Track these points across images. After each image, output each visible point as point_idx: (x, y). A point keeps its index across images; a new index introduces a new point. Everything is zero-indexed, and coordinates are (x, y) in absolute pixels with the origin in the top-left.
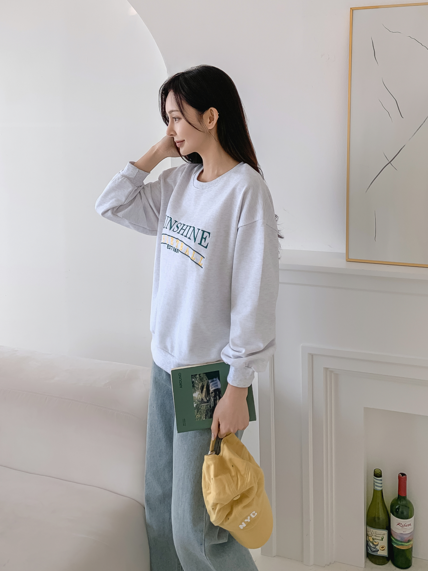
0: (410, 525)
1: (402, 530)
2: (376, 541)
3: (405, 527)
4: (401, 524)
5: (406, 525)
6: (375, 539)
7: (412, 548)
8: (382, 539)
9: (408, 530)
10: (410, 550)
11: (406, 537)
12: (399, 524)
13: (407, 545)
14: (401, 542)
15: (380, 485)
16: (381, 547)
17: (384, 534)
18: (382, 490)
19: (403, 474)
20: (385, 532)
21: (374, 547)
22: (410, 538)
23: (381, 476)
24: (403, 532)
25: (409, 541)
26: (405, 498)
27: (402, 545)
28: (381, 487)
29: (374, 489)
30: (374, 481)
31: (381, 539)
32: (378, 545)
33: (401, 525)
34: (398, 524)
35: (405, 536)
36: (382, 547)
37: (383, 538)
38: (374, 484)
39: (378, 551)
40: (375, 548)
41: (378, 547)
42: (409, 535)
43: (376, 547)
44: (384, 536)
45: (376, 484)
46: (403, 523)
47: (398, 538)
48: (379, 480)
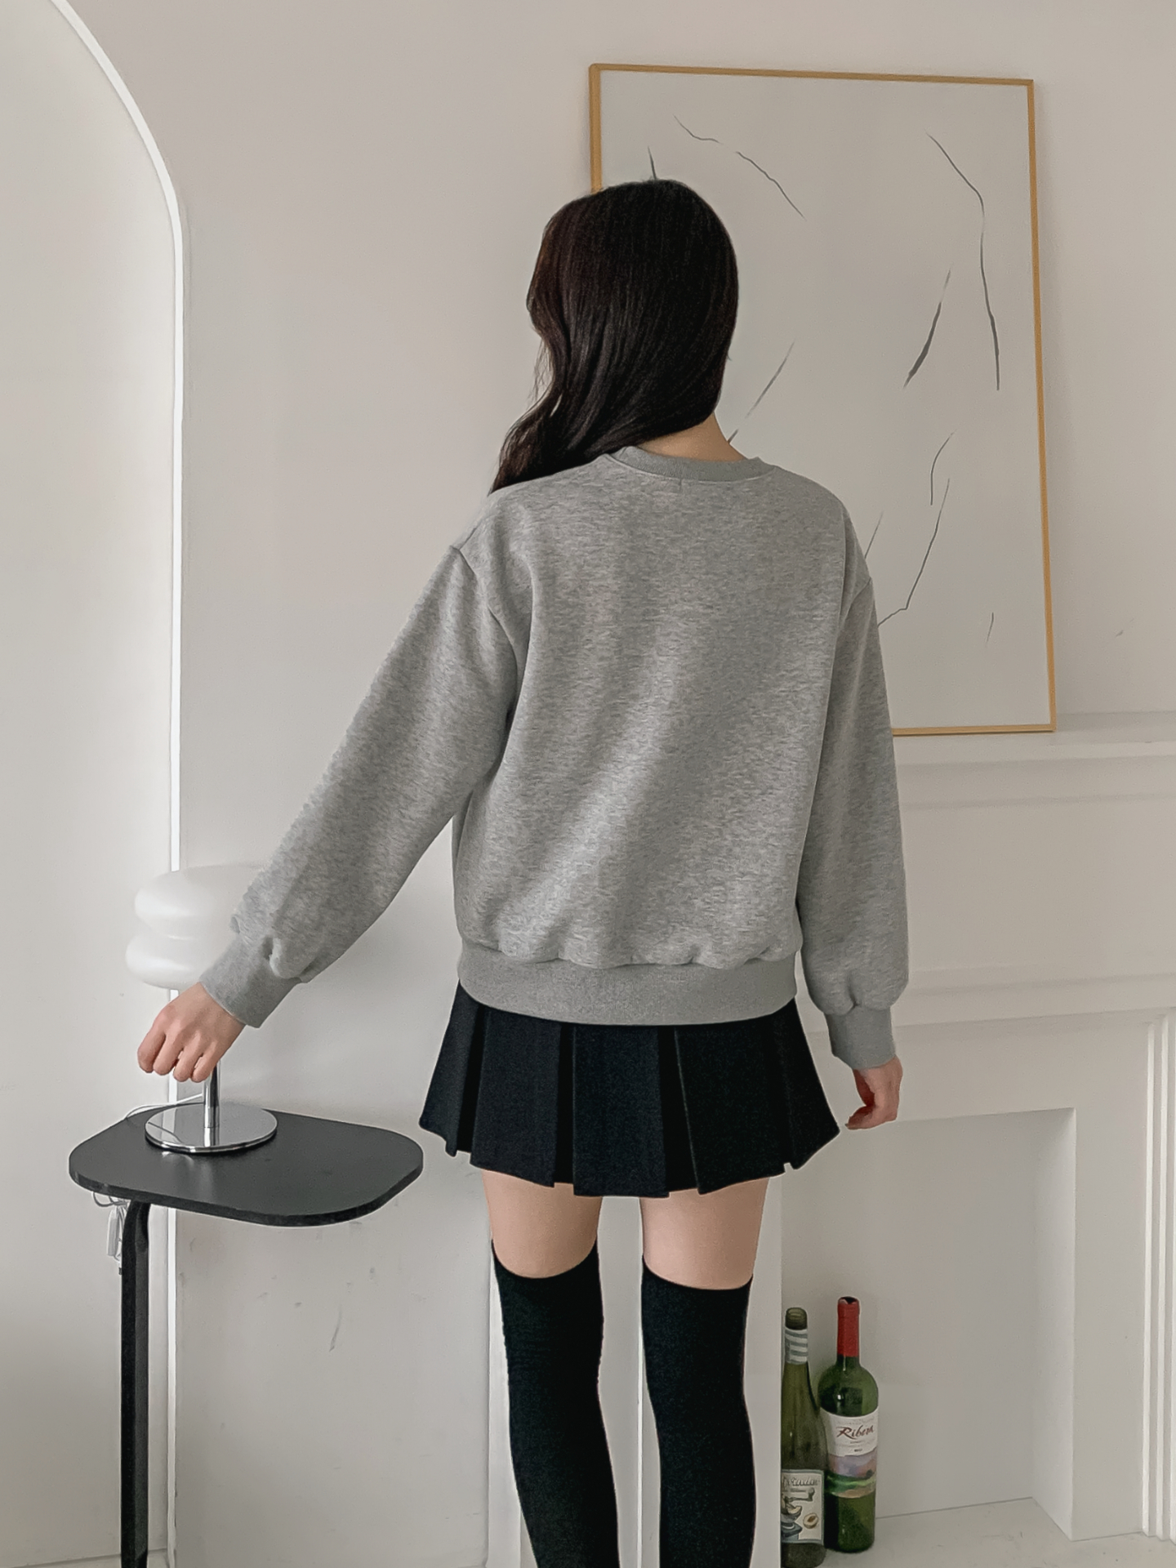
0: (871, 1430)
1: (852, 1446)
2: (794, 1503)
3: (861, 1438)
4: (850, 1430)
5: (861, 1430)
6: (792, 1499)
7: (873, 1494)
8: (810, 1498)
9: (866, 1445)
10: (869, 1500)
11: (862, 1464)
12: (845, 1430)
13: (863, 1487)
14: (852, 1479)
15: (804, 1350)
16: (808, 1518)
17: (815, 1483)
18: (807, 1363)
19: (850, 1300)
20: (818, 1476)
21: (792, 1521)
22: (870, 1468)
23: (803, 1326)
24: (856, 1451)
25: (867, 1475)
26: (853, 1361)
27: (852, 1487)
28: (806, 1354)
29: (786, 1363)
30: (787, 1341)
31: (807, 1497)
32: (800, 1514)
33: (850, 1434)
34: (842, 1432)
35: (857, 1463)
36: (811, 1520)
37: (813, 1493)
38: (787, 1348)
39: (800, 1530)
40: (790, 1525)
41: (799, 1521)
42: (867, 1460)
43: (796, 1522)
44: (814, 1488)
45: (793, 1347)
46: (855, 1428)
47: (842, 1471)
48: (799, 1336)
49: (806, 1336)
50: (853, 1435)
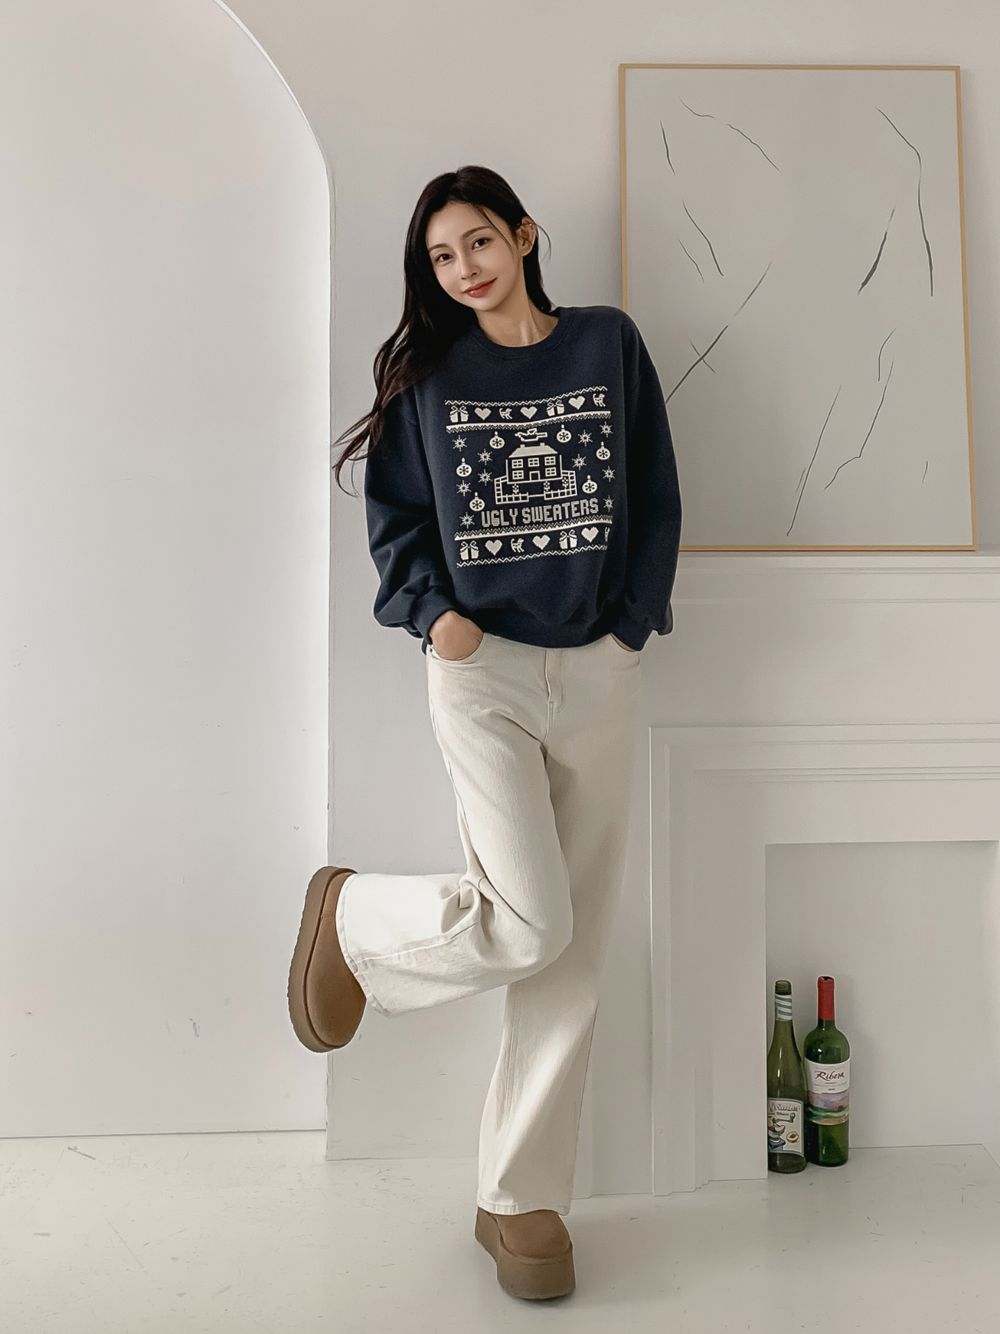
0: (842, 1074)
1: (827, 1086)
2: (780, 1123)
3: (833, 1080)
4: (825, 1074)
5: (834, 1075)
6: (779, 1120)
7: (847, 1123)
8: (792, 1122)
9: (839, 1086)
10: (844, 1127)
11: (835, 1101)
13: (836, 1118)
14: (826, 1111)
15: (789, 1011)
16: (790, 1134)
17: (796, 1109)
18: (792, 1021)
19: (826, 978)
20: (799, 1105)
21: (776, 1136)
22: (843, 1104)
23: (789, 993)
24: (830, 1090)
25: (841, 1109)
26: (831, 1023)
27: (827, 1117)
28: (790, 1014)
29: (776, 1021)
30: (777, 1004)
31: (789, 1119)
32: (784, 1132)
33: (825, 1077)
34: (819, 1075)
35: (832, 1099)
36: (793, 1136)
37: (794, 1117)
38: (776, 1009)
39: (784, 1143)
40: (777, 1139)
42: (840, 1097)
43: (781, 1137)
44: (795, 1113)
45: (779, 1008)
46: (829, 1073)
47: (818, 1104)
48: (785, 1001)
49: (790, 1001)
50: (827, 1077)
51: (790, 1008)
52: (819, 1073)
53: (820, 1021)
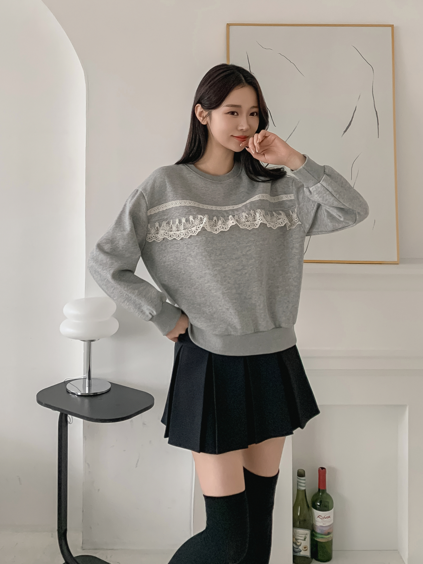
0: (329, 517)
1: (322, 522)
2: (299, 541)
3: (325, 520)
4: (321, 516)
5: (325, 517)
6: (298, 539)
7: (332, 541)
8: (305, 540)
9: (327, 523)
10: (330, 543)
11: (326, 530)
12: (319, 516)
13: (327, 538)
14: (322, 535)
15: (303, 485)
16: (304, 547)
17: (306, 534)
18: (305, 490)
19: (322, 468)
20: (308, 532)
21: (297, 547)
22: (329, 531)
23: (304, 476)
24: (323, 524)
25: (329, 534)
26: (324, 491)
27: (322, 538)
28: (305, 487)
29: (298, 490)
30: (298, 481)
31: (303, 539)
32: (301, 545)
35: (324, 529)
37: (306, 538)
38: (298, 484)
39: (301, 551)
40: (297, 549)
42: (329, 528)
43: (299, 548)
44: (306, 536)
45: (300, 484)
46: (323, 516)
48: (302, 480)
49: (304, 480)
50: (322, 518)
51: (304, 483)
52: (318, 516)
53: (319, 490)
